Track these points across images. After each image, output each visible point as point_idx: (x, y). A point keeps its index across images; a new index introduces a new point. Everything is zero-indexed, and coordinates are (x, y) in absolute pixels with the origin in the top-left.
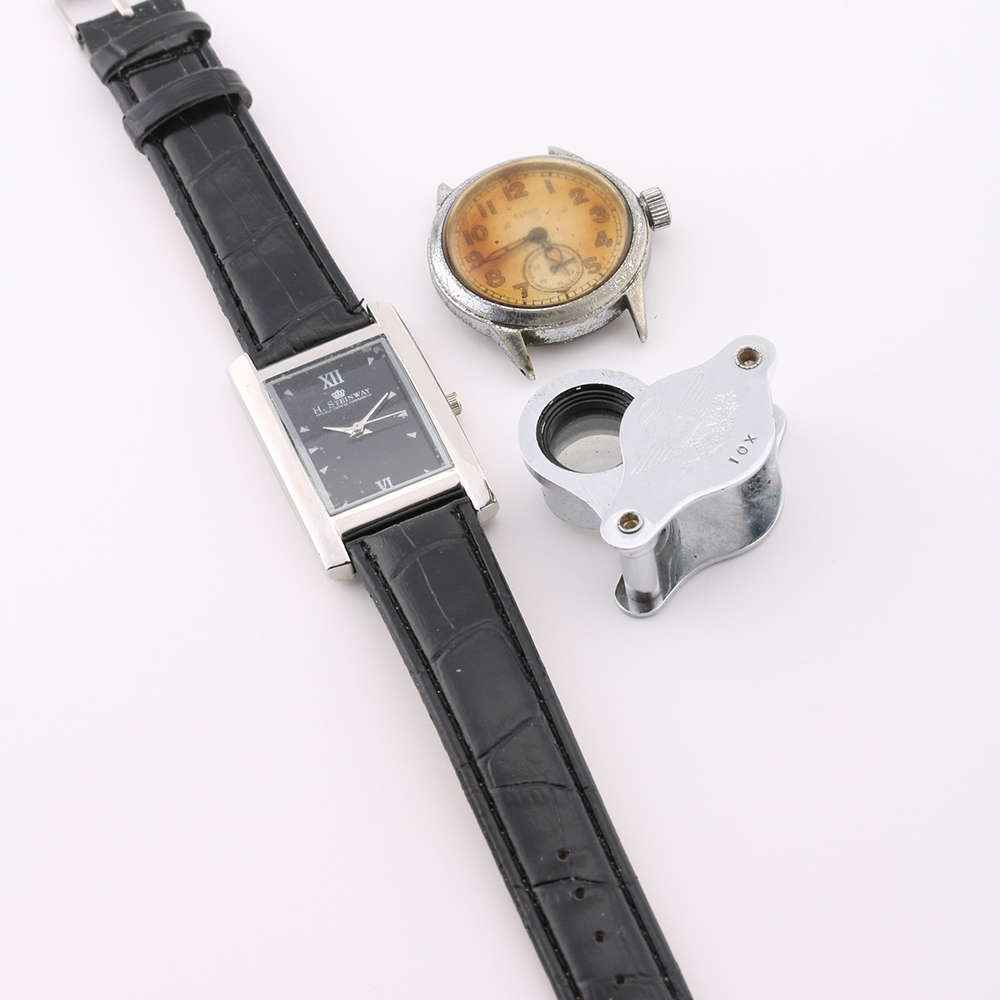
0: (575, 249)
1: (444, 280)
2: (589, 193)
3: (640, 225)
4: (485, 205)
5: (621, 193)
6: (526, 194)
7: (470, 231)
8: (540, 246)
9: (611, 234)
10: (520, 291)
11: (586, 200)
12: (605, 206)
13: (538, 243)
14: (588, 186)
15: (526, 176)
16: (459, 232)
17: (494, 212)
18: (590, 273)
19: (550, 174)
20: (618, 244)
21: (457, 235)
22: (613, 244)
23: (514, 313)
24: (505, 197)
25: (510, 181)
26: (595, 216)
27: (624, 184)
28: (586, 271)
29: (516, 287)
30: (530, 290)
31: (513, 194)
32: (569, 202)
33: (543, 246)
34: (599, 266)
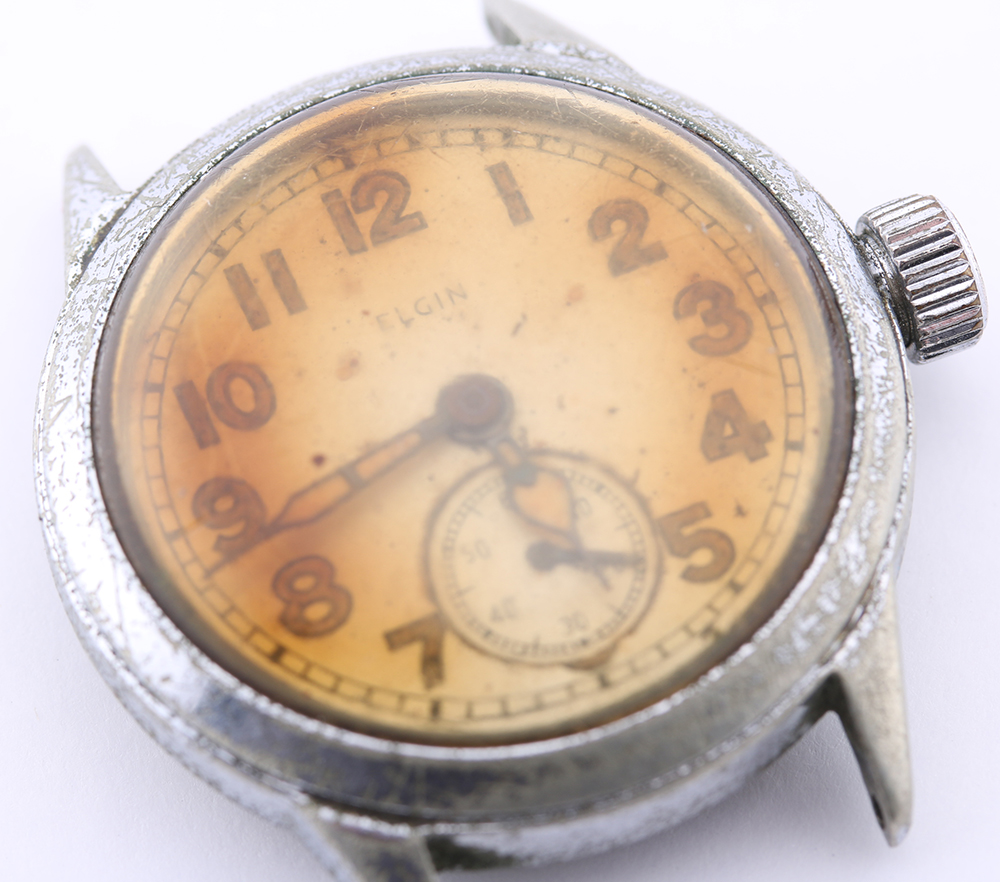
0: (627, 471)
1: (108, 608)
2: (667, 225)
3: (879, 368)
4: (256, 269)
5: (795, 225)
6: (418, 223)
7: (201, 384)
8: (482, 458)
9: (763, 404)
10: (413, 654)
11: (656, 254)
12: (734, 284)
13: (476, 444)
14: (661, 188)
15: (414, 143)
16: (158, 388)
17: (293, 301)
18: (691, 575)
19: (507, 134)
20: (793, 446)
21: (152, 400)
22: (775, 448)
23: (395, 763)
24: (335, 242)
25: (349, 165)
26: (694, 325)
27: (804, 187)
28: (675, 566)
29: (394, 640)
30: (451, 650)
31: (365, 220)
32: (588, 261)
33: (497, 461)
34: (725, 552)
